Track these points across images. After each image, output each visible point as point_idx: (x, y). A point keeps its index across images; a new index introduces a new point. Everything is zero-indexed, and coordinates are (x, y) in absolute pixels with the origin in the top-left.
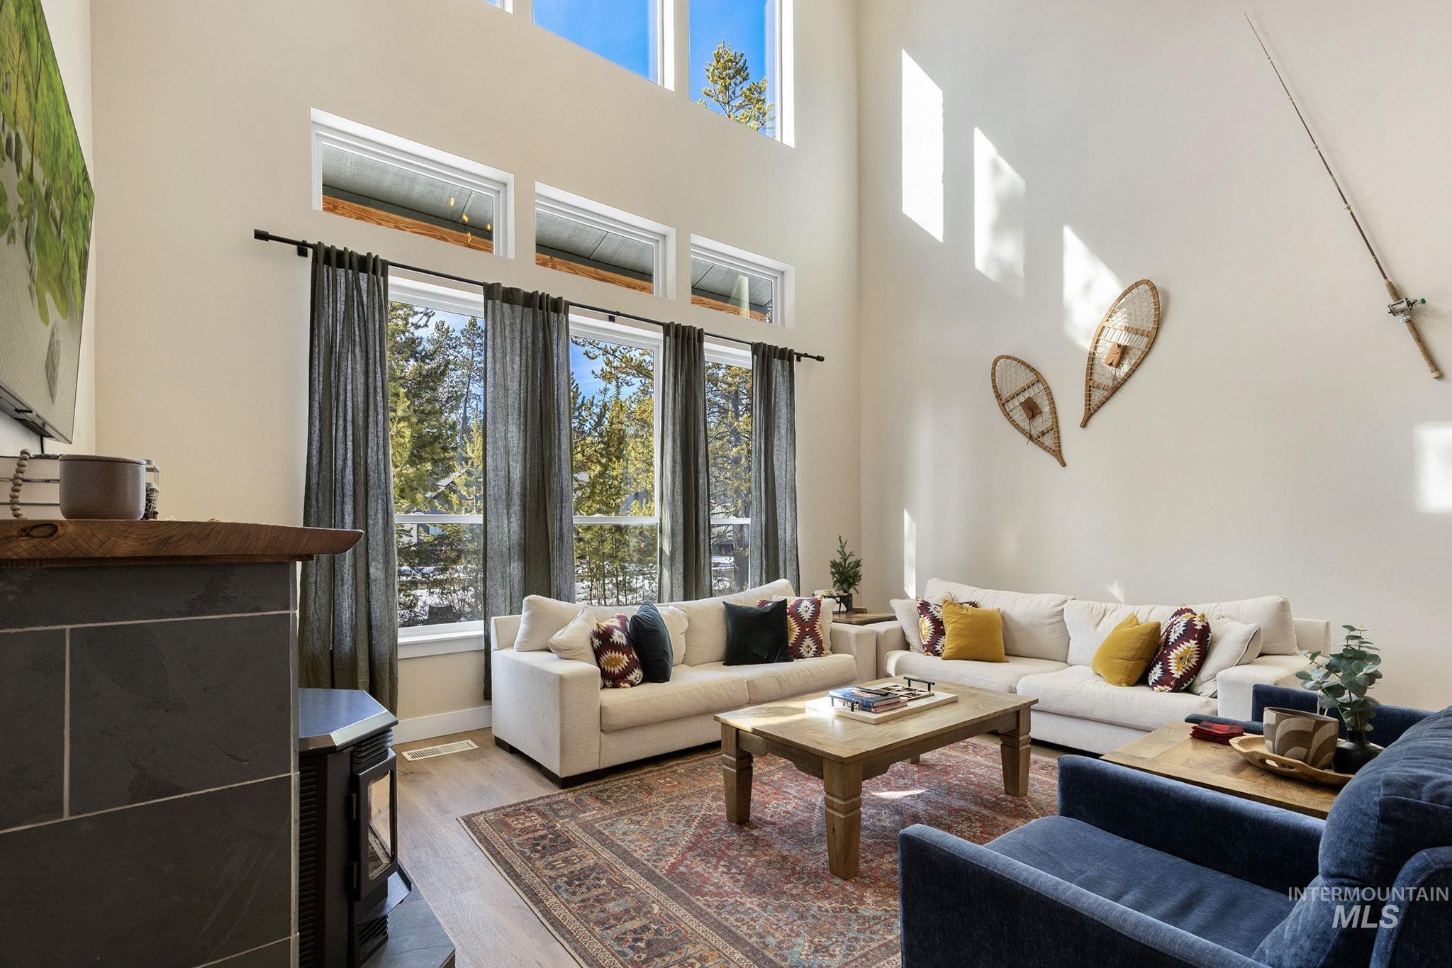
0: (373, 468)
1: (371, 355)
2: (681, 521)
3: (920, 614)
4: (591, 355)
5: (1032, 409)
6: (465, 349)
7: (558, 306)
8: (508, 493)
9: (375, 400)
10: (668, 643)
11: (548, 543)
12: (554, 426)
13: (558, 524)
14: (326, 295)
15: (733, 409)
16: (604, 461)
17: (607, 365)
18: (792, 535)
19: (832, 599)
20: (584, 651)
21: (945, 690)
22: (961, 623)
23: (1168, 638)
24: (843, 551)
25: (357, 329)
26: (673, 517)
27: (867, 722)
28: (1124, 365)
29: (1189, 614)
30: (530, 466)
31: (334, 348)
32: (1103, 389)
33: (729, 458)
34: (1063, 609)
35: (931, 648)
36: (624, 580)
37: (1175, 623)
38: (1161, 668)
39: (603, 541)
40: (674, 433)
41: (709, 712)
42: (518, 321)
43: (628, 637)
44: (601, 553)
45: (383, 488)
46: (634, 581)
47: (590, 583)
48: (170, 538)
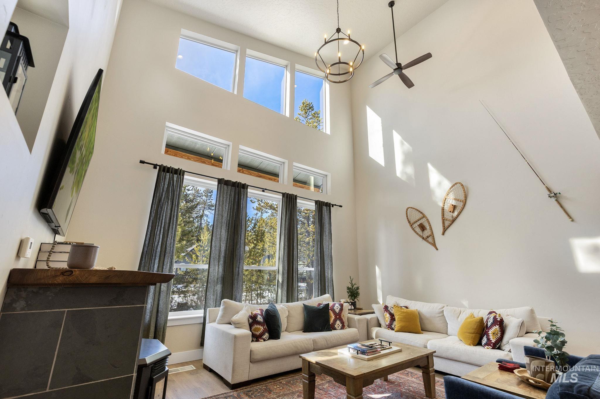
0: (169, 245)
1: (174, 203)
2: (286, 269)
3: (385, 311)
4: (253, 201)
5: (422, 227)
6: (204, 197)
7: (244, 187)
8: (219, 256)
9: (173, 219)
10: (280, 321)
11: (233, 277)
12: (239, 230)
13: (238, 269)
14: (161, 182)
15: (307, 223)
16: (255, 242)
17: (259, 205)
18: (331, 275)
19: (348, 303)
20: (245, 324)
21: (397, 346)
22: (402, 316)
23: (487, 324)
24: (352, 283)
25: (170, 194)
26: (283, 267)
27: (363, 360)
28: (456, 212)
29: (494, 313)
30: (229, 246)
31: (161, 201)
32: (449, 221)
33: (305, 242)
34: (443, 310)
35: (390, 326)
36: (260, 292)
37: (489, 317)
38: (486, 338)
39: (253, 275)
40: (285, 234)
41: (297, 353)
42: (229, 192)
43: (264, 318)
44: (251, 281)
45: (171, 253)
46: (265, 293)
47: (246, 294)
48: (109, 276)
